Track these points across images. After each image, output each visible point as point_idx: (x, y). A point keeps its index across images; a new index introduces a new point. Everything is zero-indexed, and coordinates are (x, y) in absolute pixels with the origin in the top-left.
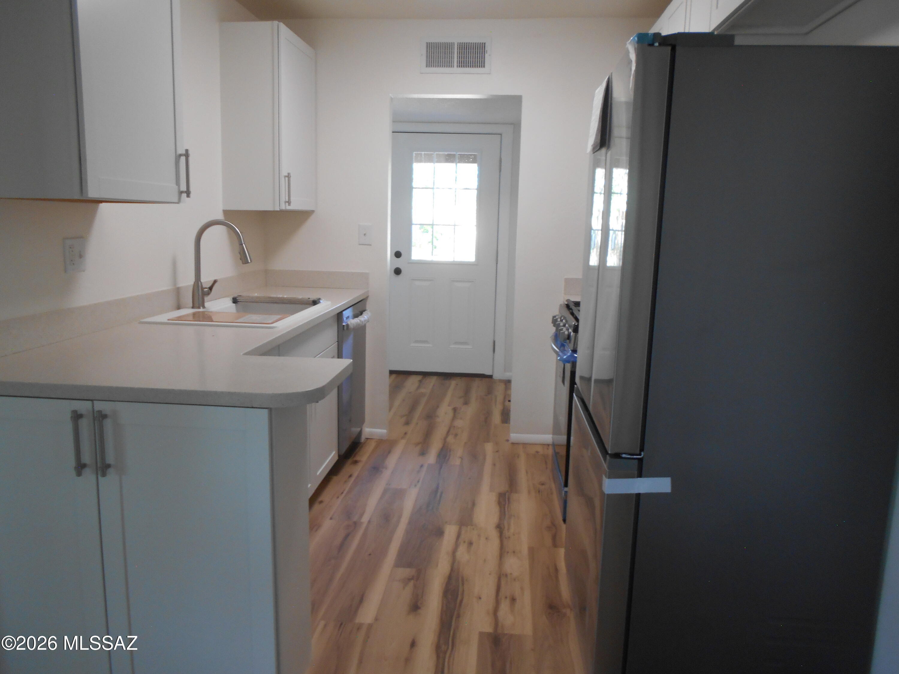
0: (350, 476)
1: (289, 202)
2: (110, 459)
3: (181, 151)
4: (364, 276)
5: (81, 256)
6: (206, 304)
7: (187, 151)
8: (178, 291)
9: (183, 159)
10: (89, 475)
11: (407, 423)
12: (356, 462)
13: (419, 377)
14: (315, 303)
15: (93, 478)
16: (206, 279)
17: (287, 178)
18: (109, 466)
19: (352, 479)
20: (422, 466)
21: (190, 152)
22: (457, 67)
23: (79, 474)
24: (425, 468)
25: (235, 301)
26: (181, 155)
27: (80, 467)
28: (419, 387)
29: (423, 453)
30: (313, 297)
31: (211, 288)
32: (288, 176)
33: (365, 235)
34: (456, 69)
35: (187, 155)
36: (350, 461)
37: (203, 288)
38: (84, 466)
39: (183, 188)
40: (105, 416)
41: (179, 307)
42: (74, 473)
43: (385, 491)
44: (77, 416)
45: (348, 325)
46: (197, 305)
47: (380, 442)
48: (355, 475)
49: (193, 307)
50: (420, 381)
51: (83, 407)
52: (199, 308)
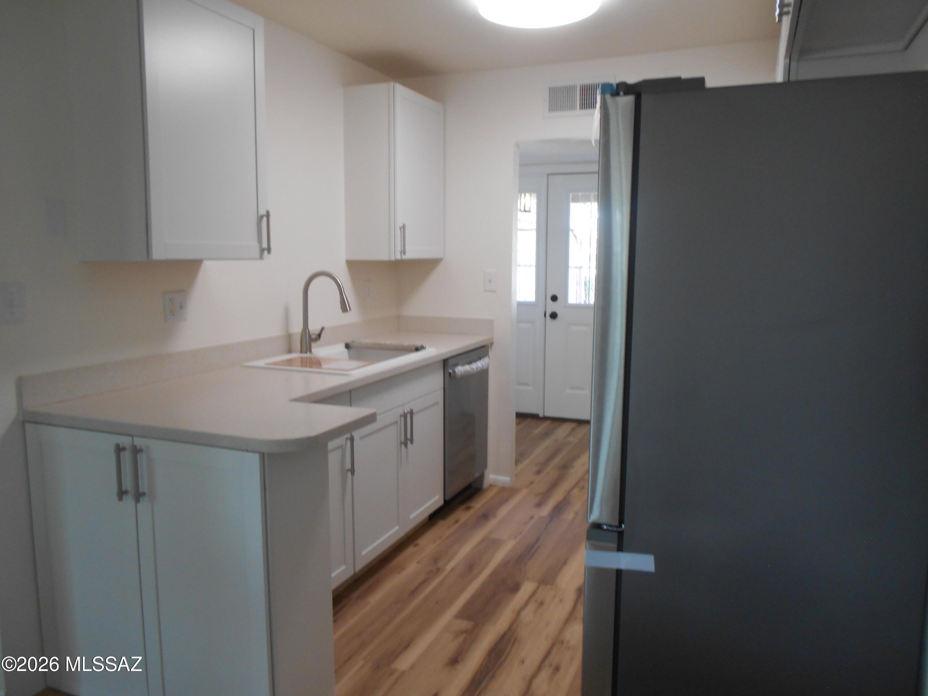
0: (457, 521)
1: (404, 252)
2: (144, 487)
3: (263, 212)
4: (490, 323)
5: (181, 307)
6: (313, 350)
7: (268, 212)
8: (289, 337)
9: (265, 219)
10: (129, 501)
11: (538, 473)
12: (468, 508)
13: (573, 425)
14: (417, 349)
15: (133, 502)
16: (314, 327)
17: (402, 229)
18: (144, 494)
19: (457, 525)
20: (532, 518)
21: (271, 213)
22: (580, 109)
23: (120, 498)
24: (533, 521)
25: (347, 346)
26: (262, 217)
27: (122, 494)
28: (569, 435)
29: (539, 505)
30: (418, 344)
31: (319, 336)
32: (403, 228)
33: (490, 281)
34: (578, 111)
35: (268, 215)
36: (463, 506)
37: (310, 336)
38: (126, 492)
39: (265, 245)
40: (141, 450)
41: (290, 351)
42: (116, 498)
43: (484, 540)
44: (119, 449)
45: (454, 372)
46: (304, 349)
47: (503, 489)
48: (462, 520)
49: (301, 352)
50: (573, 430)
51: (125, 441)
52: (306, 353)
